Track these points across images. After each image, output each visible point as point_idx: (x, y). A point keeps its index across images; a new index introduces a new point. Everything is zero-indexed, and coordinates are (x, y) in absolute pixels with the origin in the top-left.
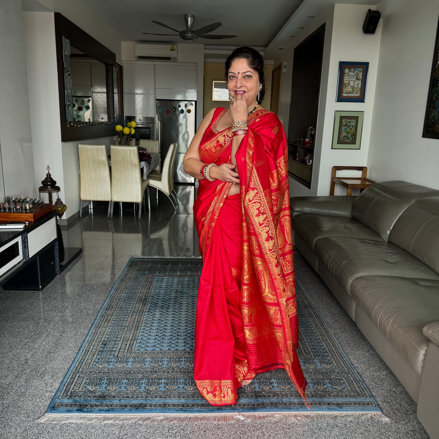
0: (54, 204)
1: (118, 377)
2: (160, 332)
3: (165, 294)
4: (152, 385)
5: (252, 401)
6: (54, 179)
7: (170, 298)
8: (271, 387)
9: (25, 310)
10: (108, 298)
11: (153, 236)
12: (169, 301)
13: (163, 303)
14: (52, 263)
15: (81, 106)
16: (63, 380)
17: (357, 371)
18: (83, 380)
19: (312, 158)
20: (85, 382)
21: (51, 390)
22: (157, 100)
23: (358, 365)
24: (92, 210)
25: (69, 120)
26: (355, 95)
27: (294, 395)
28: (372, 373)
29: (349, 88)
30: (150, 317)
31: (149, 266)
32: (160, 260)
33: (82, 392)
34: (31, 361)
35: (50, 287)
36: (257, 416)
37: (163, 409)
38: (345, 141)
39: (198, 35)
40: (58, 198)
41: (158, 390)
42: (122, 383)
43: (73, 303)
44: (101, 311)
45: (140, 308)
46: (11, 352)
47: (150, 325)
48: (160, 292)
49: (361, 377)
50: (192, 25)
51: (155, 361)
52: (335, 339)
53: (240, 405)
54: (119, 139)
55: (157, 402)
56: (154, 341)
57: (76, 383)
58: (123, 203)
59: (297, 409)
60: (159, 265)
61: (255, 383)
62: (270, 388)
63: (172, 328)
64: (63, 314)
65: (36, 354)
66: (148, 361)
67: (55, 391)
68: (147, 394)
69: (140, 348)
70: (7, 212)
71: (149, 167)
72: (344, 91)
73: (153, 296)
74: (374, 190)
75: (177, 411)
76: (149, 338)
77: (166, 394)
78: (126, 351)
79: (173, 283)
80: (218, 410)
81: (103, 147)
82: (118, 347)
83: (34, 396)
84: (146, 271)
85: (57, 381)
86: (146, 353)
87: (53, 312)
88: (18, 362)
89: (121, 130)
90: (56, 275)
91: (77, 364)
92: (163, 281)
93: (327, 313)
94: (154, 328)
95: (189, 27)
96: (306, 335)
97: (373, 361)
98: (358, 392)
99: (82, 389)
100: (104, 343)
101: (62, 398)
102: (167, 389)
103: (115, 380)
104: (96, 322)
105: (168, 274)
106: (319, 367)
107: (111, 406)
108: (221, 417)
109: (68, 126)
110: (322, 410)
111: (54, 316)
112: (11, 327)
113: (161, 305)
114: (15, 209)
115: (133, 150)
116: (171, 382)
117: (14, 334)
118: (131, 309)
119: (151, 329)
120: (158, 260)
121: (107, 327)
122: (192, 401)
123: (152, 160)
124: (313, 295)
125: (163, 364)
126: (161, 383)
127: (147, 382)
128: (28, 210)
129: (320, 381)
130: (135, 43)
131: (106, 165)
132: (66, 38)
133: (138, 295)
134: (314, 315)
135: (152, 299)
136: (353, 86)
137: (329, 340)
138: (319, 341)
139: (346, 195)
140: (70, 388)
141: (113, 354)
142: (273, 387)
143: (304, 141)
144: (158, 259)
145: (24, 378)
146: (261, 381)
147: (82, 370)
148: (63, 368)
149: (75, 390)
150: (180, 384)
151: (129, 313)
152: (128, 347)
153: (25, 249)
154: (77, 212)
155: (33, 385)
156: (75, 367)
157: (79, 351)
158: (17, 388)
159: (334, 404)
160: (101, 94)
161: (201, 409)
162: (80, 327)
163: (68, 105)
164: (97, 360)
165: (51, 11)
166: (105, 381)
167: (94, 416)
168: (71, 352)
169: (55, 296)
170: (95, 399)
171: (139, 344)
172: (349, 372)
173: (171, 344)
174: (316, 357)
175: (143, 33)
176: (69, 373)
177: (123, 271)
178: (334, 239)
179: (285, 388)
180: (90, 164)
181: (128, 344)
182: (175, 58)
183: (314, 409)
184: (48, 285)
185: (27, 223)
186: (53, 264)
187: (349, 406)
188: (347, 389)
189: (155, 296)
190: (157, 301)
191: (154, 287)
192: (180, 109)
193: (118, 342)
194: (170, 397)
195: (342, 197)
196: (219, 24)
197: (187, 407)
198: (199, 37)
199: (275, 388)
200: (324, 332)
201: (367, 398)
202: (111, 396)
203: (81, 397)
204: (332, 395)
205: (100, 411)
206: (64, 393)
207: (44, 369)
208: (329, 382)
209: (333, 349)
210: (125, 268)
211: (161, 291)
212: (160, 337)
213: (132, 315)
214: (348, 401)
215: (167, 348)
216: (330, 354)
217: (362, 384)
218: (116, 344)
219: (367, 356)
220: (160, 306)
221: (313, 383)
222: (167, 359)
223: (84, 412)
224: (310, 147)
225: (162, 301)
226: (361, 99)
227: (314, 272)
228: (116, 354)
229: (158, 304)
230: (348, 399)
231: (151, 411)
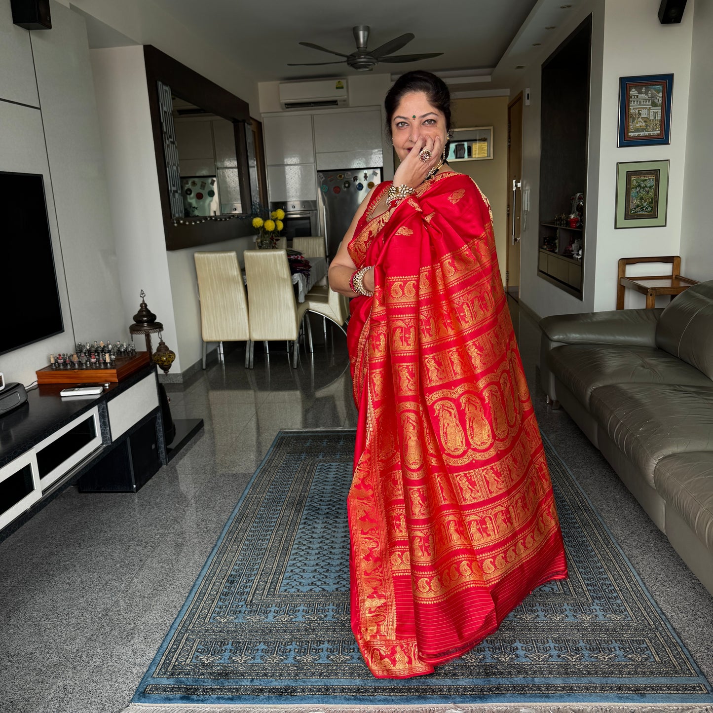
0: (154, 350)
1: (251, 639)
2: (323, 558)
3: (332, 492)
4: (307, 653)
5: (480, 682)
6: (152, 312)
7: (340, 500)
8: (514, 656)
9: (110, 526)
10: (241, 502)
11: (320, 394)
12: (340, 504)
13: (328, 508)
14: (153, 447)
15: (201, 191)
16: (162, 644)
17: (672, 626)
18: (193, 645)
19: (581, 247)
20: (197, 648)
21: (142, 661)
22: (318, 171)
23: (673, 614)
24: (222, 356)
25: (177, 215)
26: (651, 133)
27: (555, 671)
28: (701, 629)
29: (640, 121)
30: (307, 532)
31: (308, 444)
32: (327, 434)
33: (191, 665)
34: (113, 613)
35: (150, 486)
36: (488, 711)
37: (325, 696)
38: (639, 213)
39: (377, 59)
40: (161, 341)
41: (317, 662)
42: (258, 650)
43: (184, 511)
44: (229, 524)
45: (291, 518)
46: (83, 597)
47: (306, 547)
48: (324, 489)
49: (680, 638)
50: (366, 42)
51: (312, 611)
52: (631, 567)
53: (457, 690)
54: (259, 240)
55: (315, 684)
56: (311, 575)
57: (181, 650)
58: (270, 342)
59: (561, 698)
60: (325, 443)
61: (485, 650)
62: (512, 658)
63: (342, 552)
64: (168, 530)
65: (121, 600)
66: (301, 610)
67: (148, 663)
68: (297, 670)
69: (289, 587)
70: (75, 369)
71: (307, 281)
72: (631, 127)
73: (313, 497)
74: (695, 297)
75: (348, 700)
76: (304, 570)
77: (331, 670)
78: (266, 593)
79: (346, 472)
80: (419, 698)
81: (233, 254)
82: (253, 586)
83: (114, 672)
84: (302, 454)
85: (152, 646)
86: (298, 595)
87: (153, 527)
88: (92, 614)
89: (261, 225)
90: (160, 465)
91: (185, 617)
92: (329, 470)
93: (617, 520)
94: (314, 552)
95: (362, 46)
96: (578, 559)
97: (701, 607)
98: (674, 665)
99: (191, 660)
100: (231, 579)
101: (158, 677)
102: (332, 660)
103: (245, 645)
104: (219, 543)
105: (338, 457)
106: (601, 618)
107: (237, 690)
108: (425, 711)
109: (176, 225)
110: (607, 699)
111: (153, 535)
112: (86, 555)
113: (326, 511)
114: (88, 363)
115: (280, 255)
116: (338, 647)
117: (89, 566)
118: (276, 520)
119: (308, 553)
120: (323, 434)
121: (237, 551)
122: (374, 681)
123: (311, 269)
124: (590, 487)
125: (326, 616)
126: (322, 650)
127: (299, 648)
128: (109, 364)
129: (603, 645)
130: (279, 82)
131: (239, 283)
132: (164, 83)
133: (289, 494)
134: (591, 523)
135: (311, 501)
136: (647, 118)
137: (618, 569)
138: (601, 570)
139: (645, 308)
140: (172, 658)
141: (245, 598)
142: (517, 656)
143: (567, 218)
144: (324, 432)
145: (100, 642)
146: (496, 645)
147: (193, 627)
148: (163, 624)
149: (180, 663)
150: (353, 651)
151: (273, 526)
152: (269, 585)
153: (105, 428)
154: (199, 361)
155: (114, 653)
156: (181, 621)
157: (190, 593)
158: (89, 659)
159: (629, 688)
160: (231, 170)
161: (389, 698)
162: (193, 552)
163: (174, 191)
164: (217, 609)
165: (139, 44)
166: (229, 647)
167: (208, 709)
168: (177, 595)
169: (158, 501)
170: (212, 678)
171: (288, 581)
172: (656, 628)
173: (340, 580)
174: (594, 600)
175: (288, 65)
176: (173, 631)
177: (267, 455)
178: (624, 387)
179: (539, 659)
180: (214, 282)
181: (270, 581)
182: (345, 101)
183: (591, 699)
184: (148, 483)
185: (107, 385)
186: (155, 449)
187: (657, 693)
188: (653, 660)
189: (317, 497)
190: (320, 505)
191: (315, 480)
192: (357, 183)
193: (253, 578)
194: (336, 674)
195: (638, 311)
196: (410, 37)
197: (365, 692)
198: (378, 61)
199: (520, 659)
200: (610, 554)
201: (691, 677)
202: (238, 673)
203: (189, 674)
204: (625, 671)
205: (219, 699)
206: (161, 668)
207: (133, 625)
208: (619, 647)
209: (627, 584)
210: (269, 449)
211: (325, 487)
212: (322, 567)
213: (278, 529)
214: (656, 682)
215: (334, 587)
216: (621, 595)
217: (682, 650)
218: (249, 580)
219: (690, 596)
220: (323, 513)
221: (590, 649)
222: (333, 607)
223: (193, 701)
224: (577, 228)
225: (327, 505)
226: (663, 139)
227: (591, 445)
228: (249, 599)
229: (321, 510)
230: (655, 679)
231: (303, 700)
